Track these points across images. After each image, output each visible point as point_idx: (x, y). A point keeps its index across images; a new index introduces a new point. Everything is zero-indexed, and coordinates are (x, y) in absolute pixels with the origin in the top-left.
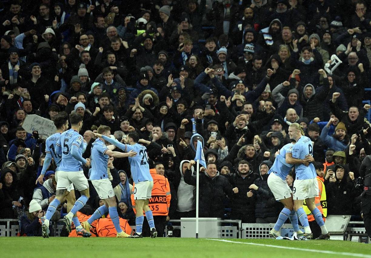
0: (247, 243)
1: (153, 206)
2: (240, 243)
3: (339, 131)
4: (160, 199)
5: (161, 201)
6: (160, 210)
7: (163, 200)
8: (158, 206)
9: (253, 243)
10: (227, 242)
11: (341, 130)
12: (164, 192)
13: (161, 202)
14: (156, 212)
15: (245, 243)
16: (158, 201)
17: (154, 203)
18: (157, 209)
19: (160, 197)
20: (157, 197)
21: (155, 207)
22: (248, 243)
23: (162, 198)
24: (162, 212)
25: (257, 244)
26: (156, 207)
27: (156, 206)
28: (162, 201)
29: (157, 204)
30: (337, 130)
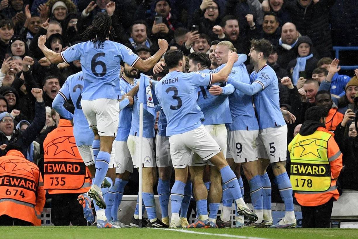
0: (218, 235)
1: (57, 178)
2: (208, 234)
3: (351, 90)
4: (68, 168)
5: (69, 170)
6: (67, 186)
7: (73, 169)
8: (64, 178)
9: (227, 234)
10: (188, 233)
11: (354, 87)
12: (74, 157)
13: (69, 173)
14: (61, 187)
15: (215, 234)
16: (65, 171)
17: (59, 173)
18: (63, 183)
19: (68, 165)
20: (63, 165)
21: (59, 180)
22: (221, 235)
23: (71, 165)
24: (70, 188)
25: (234, 236)
26: (62, 181)
27: (62, 178)
28: (72, 171)
29: (63, 176)
30: (348, 87)
